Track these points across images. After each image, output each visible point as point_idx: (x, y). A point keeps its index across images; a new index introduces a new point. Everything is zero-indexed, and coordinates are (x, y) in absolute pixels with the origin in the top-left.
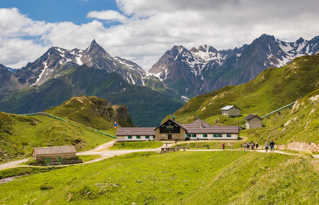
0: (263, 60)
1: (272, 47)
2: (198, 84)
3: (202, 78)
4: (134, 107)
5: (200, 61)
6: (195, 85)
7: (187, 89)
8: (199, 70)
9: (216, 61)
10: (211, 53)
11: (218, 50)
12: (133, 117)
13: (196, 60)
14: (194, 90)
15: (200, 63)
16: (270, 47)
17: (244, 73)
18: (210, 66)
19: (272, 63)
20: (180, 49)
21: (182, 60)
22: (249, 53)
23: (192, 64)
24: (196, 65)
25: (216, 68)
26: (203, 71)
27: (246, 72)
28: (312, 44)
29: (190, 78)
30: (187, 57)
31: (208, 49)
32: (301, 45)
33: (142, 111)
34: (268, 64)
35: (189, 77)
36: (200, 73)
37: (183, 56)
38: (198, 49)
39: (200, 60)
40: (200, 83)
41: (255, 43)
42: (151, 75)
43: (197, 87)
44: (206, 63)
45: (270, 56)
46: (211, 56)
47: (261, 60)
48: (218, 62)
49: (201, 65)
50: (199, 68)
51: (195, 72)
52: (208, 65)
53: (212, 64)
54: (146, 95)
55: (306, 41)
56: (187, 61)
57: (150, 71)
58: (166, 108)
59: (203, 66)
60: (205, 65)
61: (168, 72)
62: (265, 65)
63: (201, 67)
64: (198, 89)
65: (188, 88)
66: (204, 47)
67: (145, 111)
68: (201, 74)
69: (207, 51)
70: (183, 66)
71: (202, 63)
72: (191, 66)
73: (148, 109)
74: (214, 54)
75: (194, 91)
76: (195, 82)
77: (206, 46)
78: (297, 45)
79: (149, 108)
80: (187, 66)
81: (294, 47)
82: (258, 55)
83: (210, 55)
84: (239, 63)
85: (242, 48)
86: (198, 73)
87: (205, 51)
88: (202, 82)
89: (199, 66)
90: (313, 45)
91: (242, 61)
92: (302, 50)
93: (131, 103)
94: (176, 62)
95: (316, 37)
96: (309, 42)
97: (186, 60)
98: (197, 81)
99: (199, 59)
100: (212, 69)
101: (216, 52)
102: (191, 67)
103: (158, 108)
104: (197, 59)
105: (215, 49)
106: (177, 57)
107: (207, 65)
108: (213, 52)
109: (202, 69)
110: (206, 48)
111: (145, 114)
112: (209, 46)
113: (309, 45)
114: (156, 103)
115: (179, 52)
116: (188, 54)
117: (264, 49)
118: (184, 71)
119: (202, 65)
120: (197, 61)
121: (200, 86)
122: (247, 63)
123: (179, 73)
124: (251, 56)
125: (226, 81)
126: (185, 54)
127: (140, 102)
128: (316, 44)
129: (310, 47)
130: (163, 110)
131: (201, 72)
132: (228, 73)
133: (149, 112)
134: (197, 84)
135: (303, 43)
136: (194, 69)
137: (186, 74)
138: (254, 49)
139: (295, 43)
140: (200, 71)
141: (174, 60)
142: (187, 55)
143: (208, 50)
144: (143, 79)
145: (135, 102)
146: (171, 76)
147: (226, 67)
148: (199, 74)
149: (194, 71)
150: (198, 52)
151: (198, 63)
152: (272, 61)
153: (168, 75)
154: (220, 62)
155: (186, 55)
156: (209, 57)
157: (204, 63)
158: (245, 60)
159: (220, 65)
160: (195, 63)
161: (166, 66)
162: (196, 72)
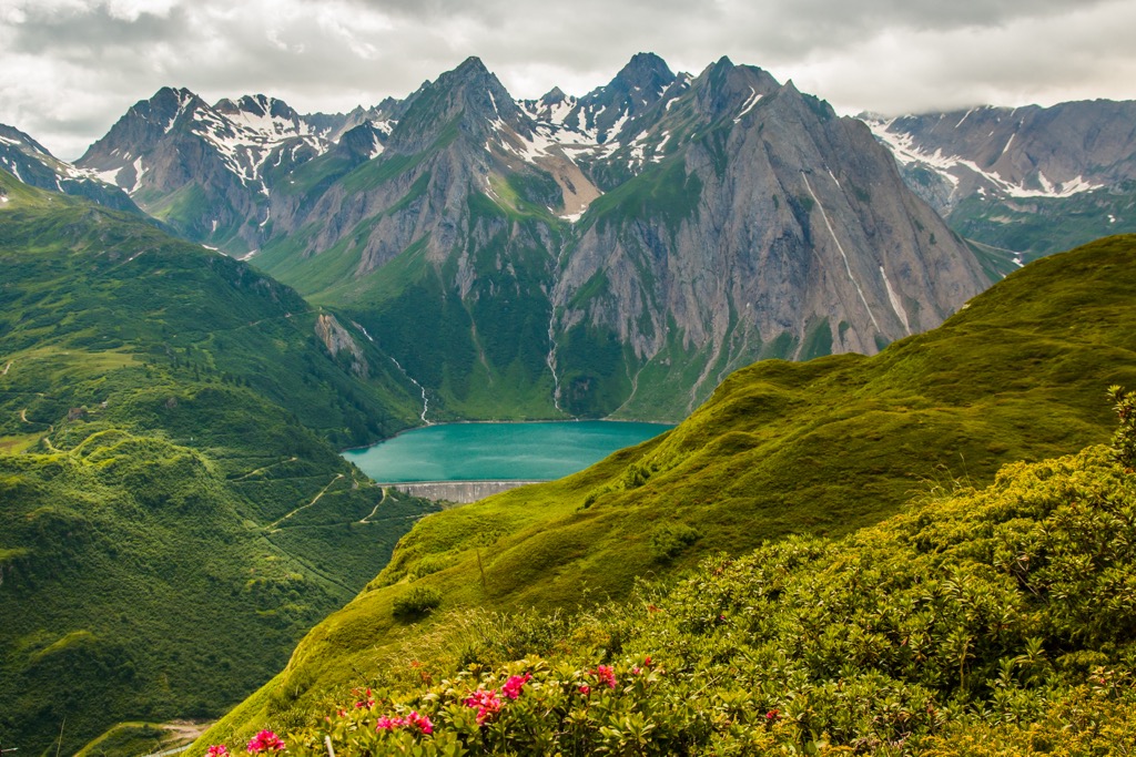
0: (481, 133)
1: (498, 97)
2: (254, 207)
3: (266, 191)
4: (49, 264)
5: (253, 139)
6: (243, 212)
7: (215, 223)
8: (252, 163)
9: (306, 139)
10: (279, 119)
11: (301, 112)
12: (51, 302)
13: (237, 135)
14: (238, 226)
15: (252, 143)
16: (492, 99)
17: (427, 169)
18: (287, 155)
19: (506, 146)
20: (183, 99)
21: (195, 132)
22: (432, 110)
23: (228, 146)
24: (241, 149)
25: (307, 160)
26: (267, 169)
27: (435, 167)
28: (591, 108)
29: (225, 190)
30: (210, 124)
31: (268, 108)
32: (558, 108)
33: (84, 279)
34: (496, 148)
35: (222, 187)
36: (255, 174)
37: (197, 117)
38: (237, 104)
39: (253, 135)
40: (258, 204)
41: (446, 81)
42: (87, 175)
43: (249, 217)
44: (273, 146)
45: (497, 125)
46: (278, 128)
47: (475, 134)
48: (311, 144)
49: (256, 150)
50: (252, 158)
51: (240, 170)
52: (281, 152)
53: (294, 150)
54: (95, 221)
55: (572, 99)
56: (211, 134)
57: (78, 164)
58: (181, 271)
59: (265, 155)
60: (270, 151)
61: (143, 168)
62: (487, 148)
63: (258, 158)
64: (255, 223)
65: (219, 219)
66: (257, 101)
67: (99, 281)
68: (258, 177)
69: (268, 113)
70: (199, 150)
71: (259, 145)
72: (225, 152)
73: (108, 274)
74: (289, 124)
75: (241, 231)
76: (242, 201)
77: (262, 98)
78: (545, 108)
79: (113, 269)
80: (211, 151)
81: (538, 112)
82: (465, 116)
83: (276, 125)
84: (398, 141)
85: (378, 108)
86: (250, 174)
87: (261, 114)
88: (266, 202)
89: (249, 152)
90: (595, 110)
91: (408, 135)
92: (565, 121)
93: (33, 250)
94: (173, 138)
95: (599, 88)
96: (582, 103)
97: (206, 131)
98: (250, 199)
99: (247, 133)
100: (296, 163)
101: (295, 118)
102: (223, 155)
103: (151, 269)
104: (240, 131)
105: (291, 109)
106: (172, 122)
107: (275, 152)
108: (287, 117)
109: (261, 162)
110: (261, 103)
111: (102, 290)
112: (273, 99)
113: (583, 109)
114: (137, 251)
115: (178, 106)
116: (211, 113)
117: (478, 101)
118: (202, 166)
119: (261, 149)
120: (242, 136)
121: (261, 216)
122: (426, 140)
123: (186, 172)
124: (439, 120)
125: (360, 196)
126: (202, 114)
127: (74, 249)
128: (604, 108)
129: (589, 116)
130: (170, 277)
131: (258, 170)
132: (360, 173)
133: (117, 283)
134: (250, 206)
135: (563, 102)
136: (236, 162)
137: (211, 176)
138: (448, 99)
139: (540, 102)
140: (255, 169)
141: (162, 130)
142: (210, 116)
143: (269, 110)
144: (61, 182)
145: (54, 247)
146: (158, 180)
147: (345, 157)
148: (252, 177)
149: (236, 166)
150: (238, 113)
151: (246, 142)
152: (505, 141)
153: (144, 176)
154: (318, 144)
155: (206, 117)
156: (273, 131)
157: (265, 146)
158: (420, 132)
159: (320, 153)
160: (237, 142)
161: (139, 148)
162: (243, 171)
